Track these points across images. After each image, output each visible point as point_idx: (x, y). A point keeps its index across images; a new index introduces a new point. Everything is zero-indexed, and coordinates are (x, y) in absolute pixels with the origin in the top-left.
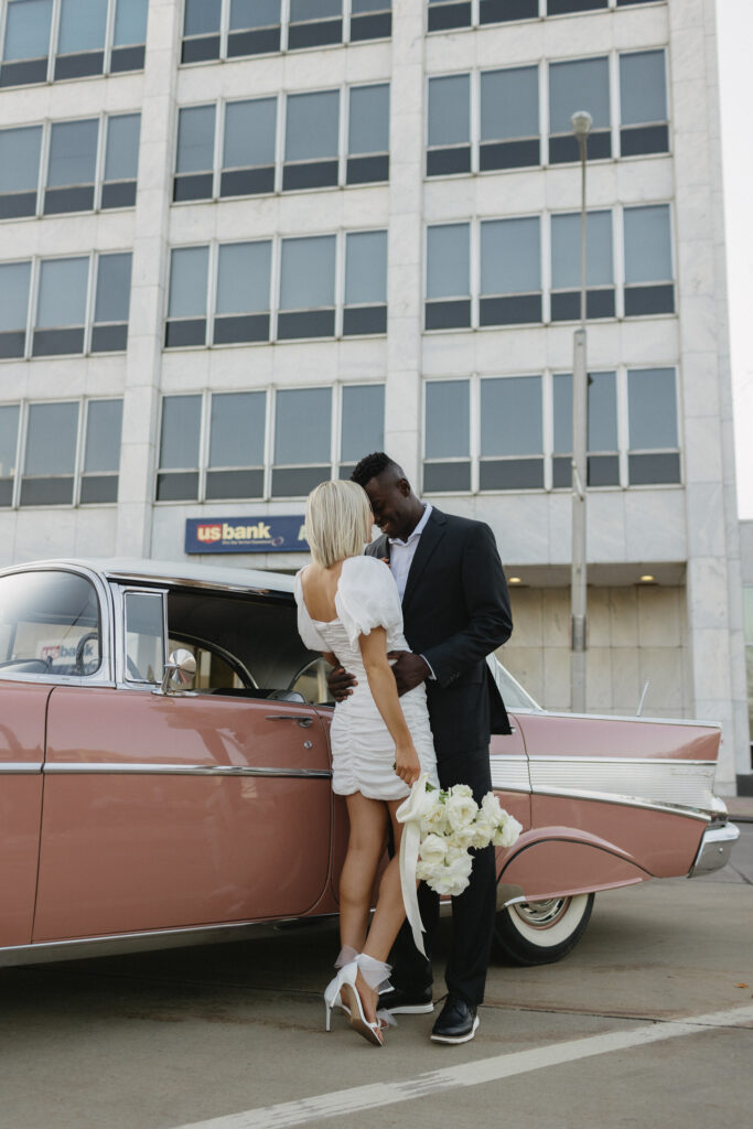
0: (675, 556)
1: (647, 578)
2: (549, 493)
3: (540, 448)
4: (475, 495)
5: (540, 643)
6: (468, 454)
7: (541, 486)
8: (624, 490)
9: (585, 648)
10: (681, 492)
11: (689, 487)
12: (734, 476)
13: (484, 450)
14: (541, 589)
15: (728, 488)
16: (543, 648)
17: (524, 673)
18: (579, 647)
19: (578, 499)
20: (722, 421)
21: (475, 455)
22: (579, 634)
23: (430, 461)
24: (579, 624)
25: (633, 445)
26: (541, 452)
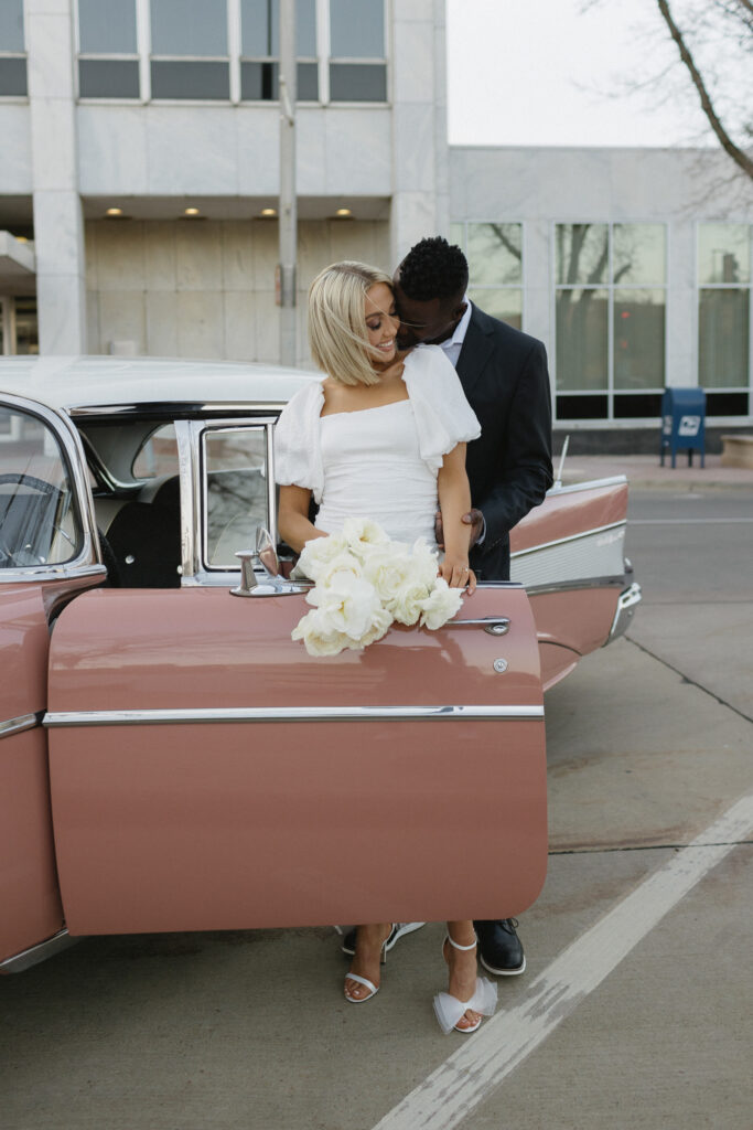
0: (381, 190)
1: (343, 212)
2: (236, 106)
3: (223, 46)
4: (146, 105)
5: (219, 287)
6: (134, 50)
7: (226, 96)
8: (324, 107)
9: (294, 304)
10: (386, 113)
11: (396, 107)
12: (445, 96)
13: (155, 46)
14: (221, 222)
15: (439, 112)
16: (223, 292)
17: (202, 322)
18: (288, 302)
19: (286, 122)
20: (435, 28)
21: (144, 53)
22: (288, 286)
23: (87, 57)
24: (288, 275)
25: (335, 51)
26: (226, 52)
